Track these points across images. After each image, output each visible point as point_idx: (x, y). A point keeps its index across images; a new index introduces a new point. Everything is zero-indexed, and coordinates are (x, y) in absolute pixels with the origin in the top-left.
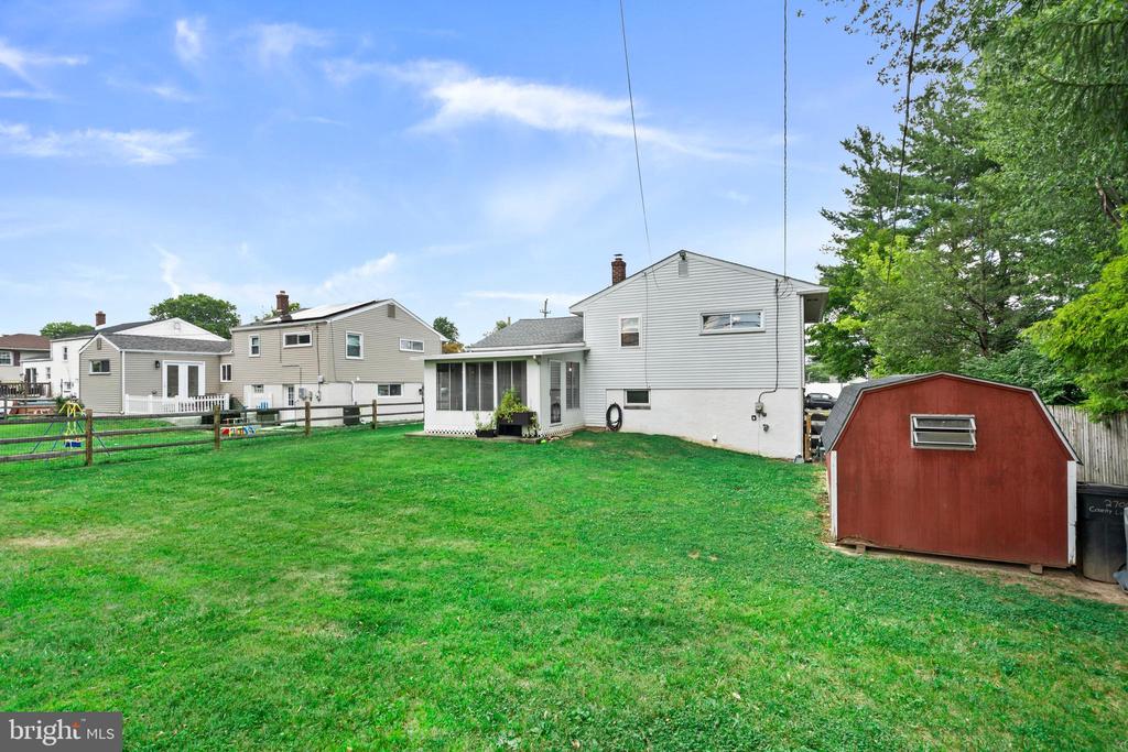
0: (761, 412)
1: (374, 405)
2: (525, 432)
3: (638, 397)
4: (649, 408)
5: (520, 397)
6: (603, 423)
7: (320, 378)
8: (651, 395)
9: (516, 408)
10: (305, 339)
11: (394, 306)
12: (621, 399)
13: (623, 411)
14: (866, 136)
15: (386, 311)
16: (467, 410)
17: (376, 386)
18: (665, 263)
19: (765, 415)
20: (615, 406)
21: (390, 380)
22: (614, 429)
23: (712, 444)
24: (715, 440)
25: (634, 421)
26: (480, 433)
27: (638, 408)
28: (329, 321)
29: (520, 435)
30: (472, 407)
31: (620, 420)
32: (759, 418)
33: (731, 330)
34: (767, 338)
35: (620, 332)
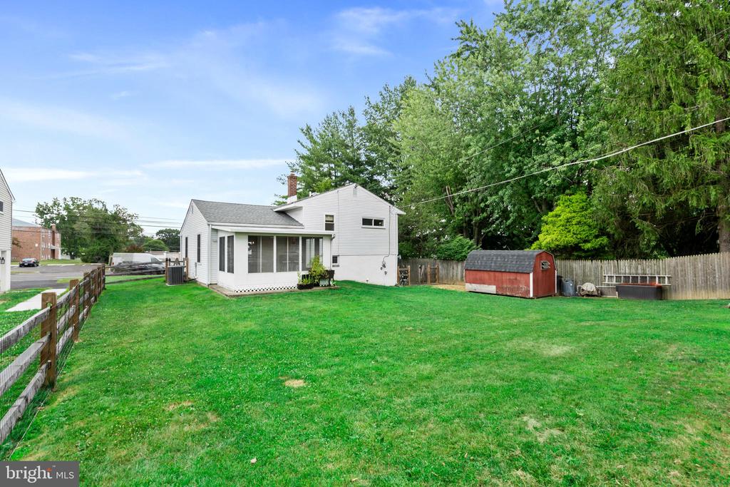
0: (384, 266)
4: (338, 266)
8: (339, 259)
16: (277, 271)
24: (367, 281)
27: (334, 266)
30: (281, 268)
32: (384, 268)
33: (373, 226)
34: (386, 232)
35: (325, 222)
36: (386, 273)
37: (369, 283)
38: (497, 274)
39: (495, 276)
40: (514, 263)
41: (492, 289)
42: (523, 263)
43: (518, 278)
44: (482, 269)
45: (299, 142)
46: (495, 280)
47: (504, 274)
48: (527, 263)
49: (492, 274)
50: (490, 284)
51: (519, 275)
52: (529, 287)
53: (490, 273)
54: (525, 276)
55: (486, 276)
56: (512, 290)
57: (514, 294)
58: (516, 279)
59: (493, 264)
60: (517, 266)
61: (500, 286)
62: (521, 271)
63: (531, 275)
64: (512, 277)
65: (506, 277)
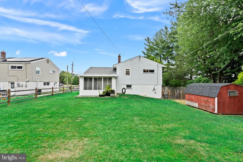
0: (154, 89)
1: (53, 88)
2: (111, 95)
3: (129, 86)
4: (132, 89)
5: (110, 86)
6: (121, 92)
7: (27, 80)
8: (132, 86)
9: (110, 89)
10: (21, 67)
11: (49, 60)
12: (125, 87)
13: (126, 89)
14: (148, 39)
15: (46, 61)
16: (94, 90)
17: (43, 83)
18: (136, 58)
19: (155, 90)
20: (124, 88)
21: (47, 81)
22: (124, 93)
23: (145, 96)
24: (145, 95)
25: (128, 92)
26: (100, 96)
27: (129, 89)
28: (31, 63)
29: (110, 96)
30: (95, 89)
31: (125, 92)
32: (154, 91)
33: (149, 73)
34: (156, 75)
35: (125, 72)
36: (155, 93)
37: (146, 96)
38: (199, 97)
39: (197, 97)
40: (208, 91)
41: (196, 105)
42: (212, 91)
43: (209, 100)
44: (192, 93)
45: (145, 44)
46: (197, 100)
47: (202, 97)
48: (215, 91)
49: (196, 96)
50: (195, 102)
51: (209, 98)
52: (215, 106)
53: (195, 96)
54: (213, 99)
55: (193, 97)
56: (206, 107)
57: (206, 110)
58: (208, 101)
59: (197, 91)
60: (209, 92)
61: (200, 104)
62: (210, 96)
63: (216, 99)
64: (206, 99)
65: (203, 99)
